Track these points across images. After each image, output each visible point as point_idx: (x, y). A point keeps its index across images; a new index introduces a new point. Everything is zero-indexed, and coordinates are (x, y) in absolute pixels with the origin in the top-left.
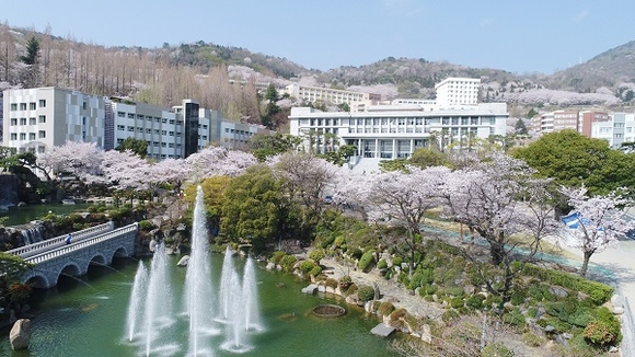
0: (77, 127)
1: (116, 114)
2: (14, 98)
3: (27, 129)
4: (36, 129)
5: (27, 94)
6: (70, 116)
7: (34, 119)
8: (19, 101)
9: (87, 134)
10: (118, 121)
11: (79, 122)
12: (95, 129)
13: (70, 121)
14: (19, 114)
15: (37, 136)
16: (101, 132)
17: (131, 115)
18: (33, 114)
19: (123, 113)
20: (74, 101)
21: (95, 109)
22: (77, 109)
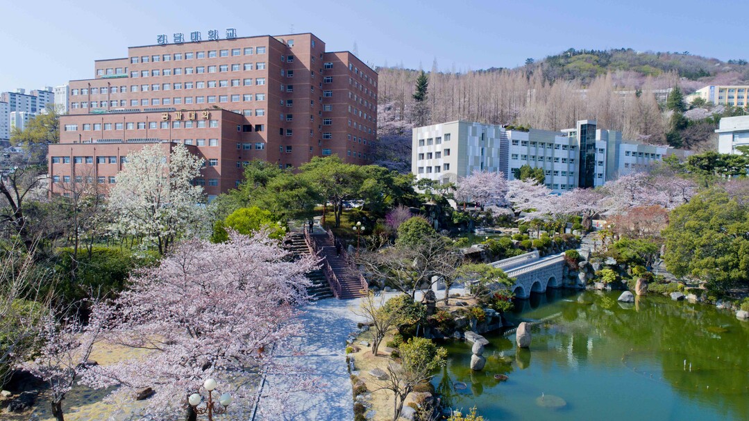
0: (476, 158)
1: (511, 143)
2: (422, 135)
3: (433, 162)
4: (441, 162)
5: (434, 129)
6: (471, 147)
7: (440, 153)
8: (426, 137)
9: (484, 165)
10: (513, 149)
11: (478, 153)
12: (491, 158)
13: (470, 153)
14: (426, 149)
15: (442, 168)
16: (497, 161)
17: (525, 143)
18: (439, 148)
19: (517, 141)
20: (474, 134)
21: (492, 139)
22: (477, 139)
